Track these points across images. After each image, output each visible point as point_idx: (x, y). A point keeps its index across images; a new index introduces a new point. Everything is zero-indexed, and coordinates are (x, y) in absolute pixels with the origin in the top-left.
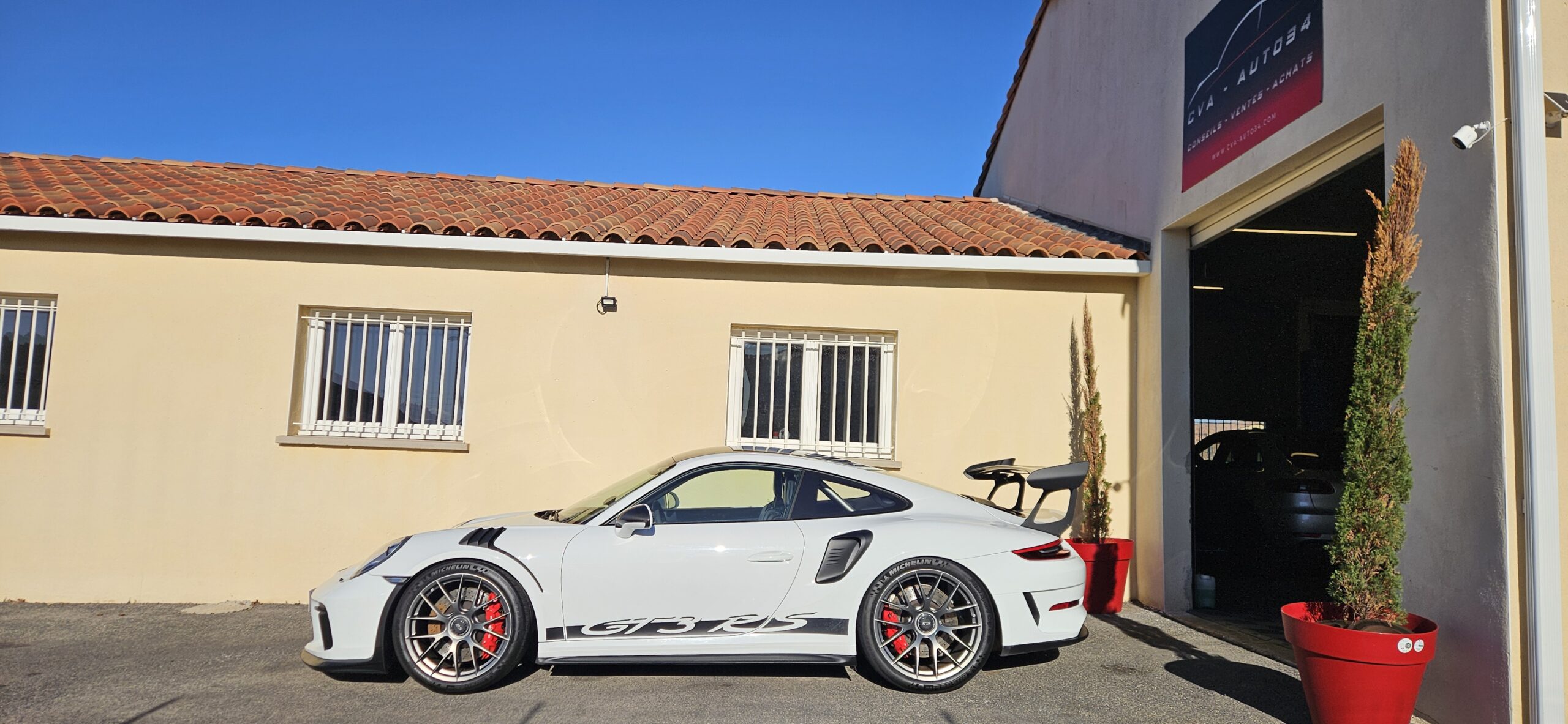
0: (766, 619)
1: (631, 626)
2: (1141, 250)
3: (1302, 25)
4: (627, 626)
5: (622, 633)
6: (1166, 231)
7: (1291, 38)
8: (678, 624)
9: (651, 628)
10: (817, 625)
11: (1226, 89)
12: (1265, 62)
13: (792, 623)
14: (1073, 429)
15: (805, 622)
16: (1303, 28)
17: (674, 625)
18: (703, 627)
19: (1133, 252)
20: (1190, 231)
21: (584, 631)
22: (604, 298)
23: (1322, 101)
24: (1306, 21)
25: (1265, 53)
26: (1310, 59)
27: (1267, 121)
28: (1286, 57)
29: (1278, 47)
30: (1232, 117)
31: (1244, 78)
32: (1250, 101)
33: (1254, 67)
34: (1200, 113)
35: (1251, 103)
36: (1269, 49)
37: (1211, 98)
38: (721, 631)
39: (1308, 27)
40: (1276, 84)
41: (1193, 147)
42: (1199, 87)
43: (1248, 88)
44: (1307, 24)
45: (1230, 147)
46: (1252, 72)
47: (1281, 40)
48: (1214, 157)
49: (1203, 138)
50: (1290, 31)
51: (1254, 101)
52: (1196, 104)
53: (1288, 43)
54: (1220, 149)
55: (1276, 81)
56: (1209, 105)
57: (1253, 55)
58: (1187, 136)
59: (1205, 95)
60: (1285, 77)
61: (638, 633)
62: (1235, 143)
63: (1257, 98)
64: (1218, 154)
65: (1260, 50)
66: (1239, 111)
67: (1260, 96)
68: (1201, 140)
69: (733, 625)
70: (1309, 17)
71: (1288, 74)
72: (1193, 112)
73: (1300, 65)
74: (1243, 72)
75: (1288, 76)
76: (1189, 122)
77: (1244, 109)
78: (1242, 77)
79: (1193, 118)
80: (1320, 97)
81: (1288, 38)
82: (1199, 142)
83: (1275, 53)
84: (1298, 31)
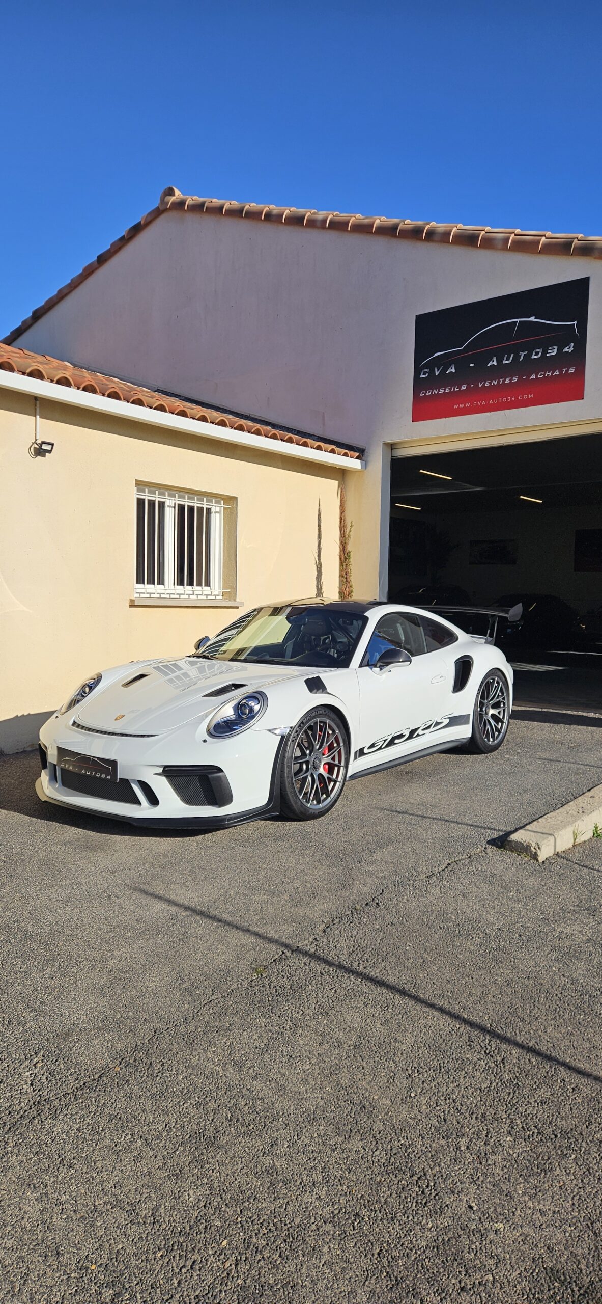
0: (434, 722)
1: (385, 741)
2: (361, 453)
3: (564, 348)
4: (383, 742)
5: (380, 748)
6: (384, 444)
7: (552, 352)
8: (403, 735)
9: (391, 743)
10: (455, 721)
11: (472, 365)
12: (521, 359)
13: (442, 722)
15: (448, 720)
16: (565, 350)
17: (401, 736)
18: (412, 734)
19: (358, 454)
20: (392, 446)
21: (366, 751)
22: (43, 443)
23: (583, 399)
24: (568, 347)
25: (522, 354)
26: (572, 370)
27: (522, 397)
28: (545, 363)
29: (537, 354)
30: (480, 386)
31: (495, 363)
32: (502, 380)
33: (507, 359)
34: (437, 373)
35: (504, 381)
36: (526, 352)
37: (453, 366)
38: (418, 735)
39: (570, 350)
40: (533, 377)
41: (427, 394)
42: (436, 355)
43: (501, 371)
44: (569, 349)
45: (477, 404)
46: (504, 362)
47: (541, 350)
48: (456, 407)
49: (442, 391)
50: (551, 348)
51: (507, 381)
52: (432, 365)
53: (548, 355)
54: (465, 403)
55: (534, 375)
56: (449, 370)
57: (507, 352)
58: (418, 384)
59: (444, 362)
60: (544, 375)
61: (387, 746)
62: (484, 403)
63: (510, 380)
64: (462, 406)
65: (515, 351)
66: (489, 383)
67: (515, 380)
68: (439, 391)
69: (423, 730)
70: (572, 345)
71: (547, 374)
72: (428, 370)
73: (561, 372)
74: (494, 359)
75: (548, 375)
76: (422, 376)
77: (495, 383)
78: (493, 362)
79: (427, 374)
80: (580, 396)
81: (549, 351)
82: (436, 393)
83: (533, 357)
84: (559, 351)
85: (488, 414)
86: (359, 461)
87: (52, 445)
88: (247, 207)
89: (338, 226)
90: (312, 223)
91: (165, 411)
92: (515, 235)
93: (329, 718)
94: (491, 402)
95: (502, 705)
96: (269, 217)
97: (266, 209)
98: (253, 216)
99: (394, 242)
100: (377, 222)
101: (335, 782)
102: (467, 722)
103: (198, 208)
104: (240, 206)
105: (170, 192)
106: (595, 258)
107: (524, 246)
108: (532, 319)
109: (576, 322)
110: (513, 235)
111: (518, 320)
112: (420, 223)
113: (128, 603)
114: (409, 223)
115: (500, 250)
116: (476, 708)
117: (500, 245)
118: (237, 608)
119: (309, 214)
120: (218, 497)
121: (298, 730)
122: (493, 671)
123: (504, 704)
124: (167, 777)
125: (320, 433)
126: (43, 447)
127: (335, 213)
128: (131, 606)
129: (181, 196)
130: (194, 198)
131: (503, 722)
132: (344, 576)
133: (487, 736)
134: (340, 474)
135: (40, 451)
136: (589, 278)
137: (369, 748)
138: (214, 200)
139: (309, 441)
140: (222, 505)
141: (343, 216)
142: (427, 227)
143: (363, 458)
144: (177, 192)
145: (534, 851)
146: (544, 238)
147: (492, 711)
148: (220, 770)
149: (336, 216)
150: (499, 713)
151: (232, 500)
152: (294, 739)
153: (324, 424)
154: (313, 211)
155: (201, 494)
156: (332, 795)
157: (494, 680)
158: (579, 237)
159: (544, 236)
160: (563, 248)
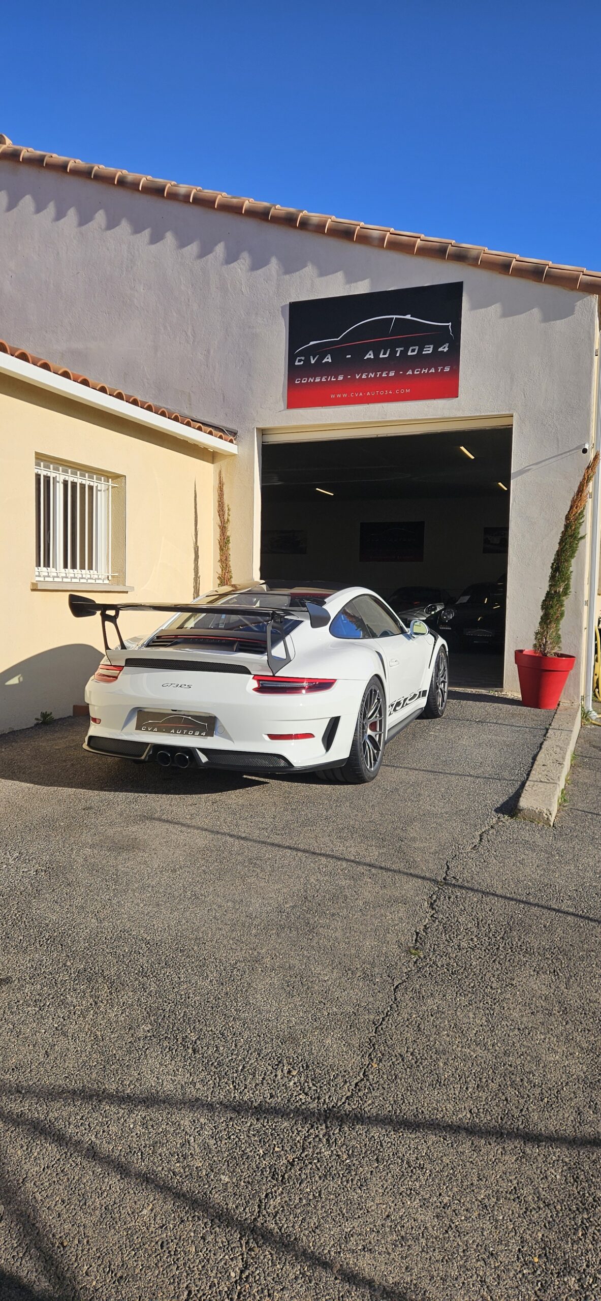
2: (235, 437)
3: (440, 347)
6: (258, 429)
7: (428, 350)
11: (349, 356)
12: (398, 355)
16: (440, 349)
19: (232, 437)
20: (262, 432)
24: (443, 347)
25: (399, 350)
26: (447, 369)
28: (420, 360)
29: (413, 351)
30: (357, 377)
31: (372, 357)
32: (379, 373)
33: (384, 354)
34: (313, 362)
35: (381, 375)
36: (402, 349)
37: (329, 356)
39: (446, 350)
40: (410, 372)
41: (303, 382)
42: (312, 343)
43: (377, 364)
44: (444, 349)
45: (354, 395)
46: (381, 356)
47: (417, 348)
48: (333, 396)
49: (318, 380)
50: (426, 346)
51: (384, 375)
52: (308, 353)
53: (424, 353)
54: (342, 393)
55: (410, 371)
56: (325, 360)
57: (384, 346)
58: (293, 372)
59: (320, 351)
60: (421, 371)
62: (361, 394)
63: (388, 374)
64: (339, 396)
65: (392, 346)
66: (366, 375)
67: (392, 374)
68: (315, 380)
70: (446, 345)
71: (423, 370)
72: (303, 358)
73: (436, 370)
74: (371, 352)
75: (424, 372)
76: (297, 363)
77: (373, 376)
78: (370, 355)
79: (302, 363)
80: (455, 394)
81: (425, 349)
82: (312, 381)
83: (410, 353)
84: (435, 349)
85: (366, 405)
86: (232, 445)
88: (96, 168)
89: (200, 202)
90: (174, 196)
91: (69, 377)
92: (391, 234)
94: (368, 394)
96: (122, 183)
97: (119, 174)
98: (104, 179)
99: (265, 225)
100: (246, 204)
104: (84, 165)
106: (469, 265)
107: (397, 246)
108: (408, 317)
109: (450, 324)
110: (388, 233)
111: (395, 317)
112: (292, 210)
113: (29, 587)
114: (279, 209)
115: (376, 246)
117: (376, 243)
118: (127, 592)
119: (169, 185)
120: (101, 473)
127: (199, 188)
128: (33, 590)
129: (12, 145)
130: (30, 149)
132: (224, 561)
136: (462, 282)
138: (54, 155)
141: (208, 193)
142: (301, 214)
143: (236, 442)
144: (8, 141)
145: (546, 817)
146: (419, 239)
149: (200, 191)
151: (116, 477)
154: (173, 183)
158: (452, 243)
159: (420, 238)
160: (439, 252)
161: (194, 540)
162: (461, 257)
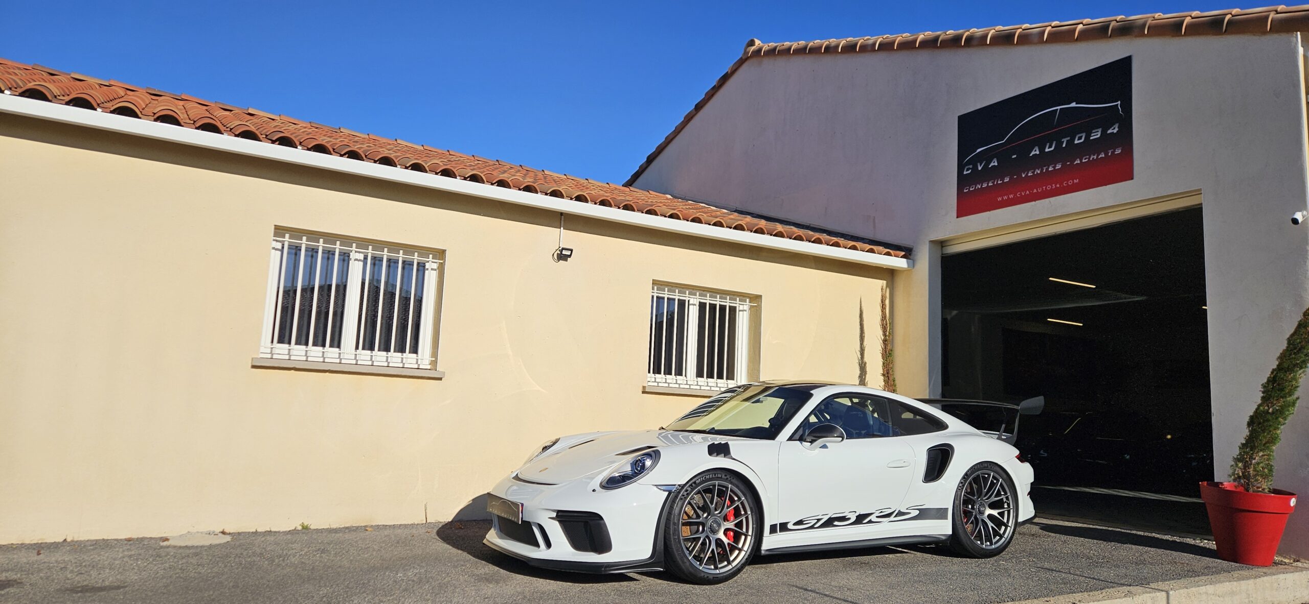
0: (895, 511)
1: (819, 520)
2: (908, 253)
3: (1109, 129)
4: (816, 521)
5: (812, 527)
6: (931, 242)
7: (1096, 135)
8: (847, 517)
9: (829, 523)
10: (924, 514)
11: (1014, 156)
12: (1064, 146)
13: (910, 513)
14: (860, 374)
15: (918, 512)
16: (1109, 131)
17: (843, 519)
18: (860, 519)
19: (903, 253)
20: (942, 244)
21: (790, 526)
22: (563, 249)
23: (1132, 179)
24: (1113, 128)
25: (1065, 140)
26: (1118, 151)
27: (1067, 183)
28: (1089, 147)
29: (1080, 138)
30: (1023, 176)
31: (1038, 152)
32: (1045, 168)
33: (1050, 147)
34: (980, 168)
35: (1047, 169)
36: (1069, 138)
37: (995, 160)
38: (870, 522)
39: (1115, 131)
40: (1078, 161)
41: (971, 189)
42: (979, 150)
43: (1043, 159)
44: (1114, 130)
45: (1021, 194)
46: (1047, 150)
47: (1084, 135)
48: (999, 199)
49: (985, 185)
50: (1094, 131)
51: (1051, 169)
52: (974, 162)
53: (1091, 138)
54: (1008, 194)
55: (1078, 159)
56: (992, 164)
57: (1049, 139)
58: (962, 181)
59: (986, 157)
60: (1089, 158)
61: (822, 526)
62: (1028, 192)
63: (1054, 167)
64: (1005, 198)
65: (1057, 138)
66: (1032, 172)
67: (1059, 166)
68: (982, 185)
69: (877, 517)
70: (1116, 126)
71: (1092, 157)
72: (971, 167)
73: (1106, 154)
74: (1036, 148)
75: (1093, 158)
76: (965, 173)
77: (1039, 172)
78: (1036, 151)
79: (970, 170)
80: (1130, 177)
81: (1092, 135)
82: (979, 187)
83: (1076, 142)
84: (1104, 133)
85: (1033, 203)
86: (904, 260)
87: (572, 250)
88: (811, 44)
89: (886, 47)
90: (865, 49)
91: (678, 218)
92: (1052, 28)
93: (731, 483)
94: (1035, 191)
95: (1006, 506)
96: (828, 49)
97: (826, 43)
98: (815, 51)
99: (937, 53)
100: (921, 37)
101: (740, 550)
102: (946, 518)
103: (772, 52)
104: (805, 44)
105: (752, 43)
106: (1136, 36)
107: (1059, 37)
108: (1073, 105)
109: (1119, 102)
110: (1049, 28)
111: (1059, 108)
112: (959, 32)
113: (641, 390)
114: (949, 33)
115: (1036, 44)
116: (957, 502)
117: (1036, 39)
119: (861, 41)
120: (743, 296)
121: (689, 489)
122: (986, 465)
123: (1009, 505)
124: (560, 522)
125: (870, 236)
126: (563, 253)
127: (885, 37)
128: (643, 392)
129: (761, 44)
130: (770, 44)
131: (1006, 526)
133: (981, 540)
134: (889, 274)
135: (563, 256)
136: (1131, 56)
137: (795, 524)
139: (858, 244)
140: (748, 303)
141: (891, 37)
142: (967, 34)
143: (911, 257)
144: (757, 42)
146: (1080, 25)
147: (989, 511)
148: (601, 518)
150: (1001, 514)
151: (756, 298)
152: (683, 497)
153: (874, 227)
154: (865, 38)
155: (723, 293)
156: (734, 564)
157: (989, 475)
158: (1116, 19)
159: (1082, 23)
160: (1100, 32)
161: (860, 356)
162: (1126, 30)
